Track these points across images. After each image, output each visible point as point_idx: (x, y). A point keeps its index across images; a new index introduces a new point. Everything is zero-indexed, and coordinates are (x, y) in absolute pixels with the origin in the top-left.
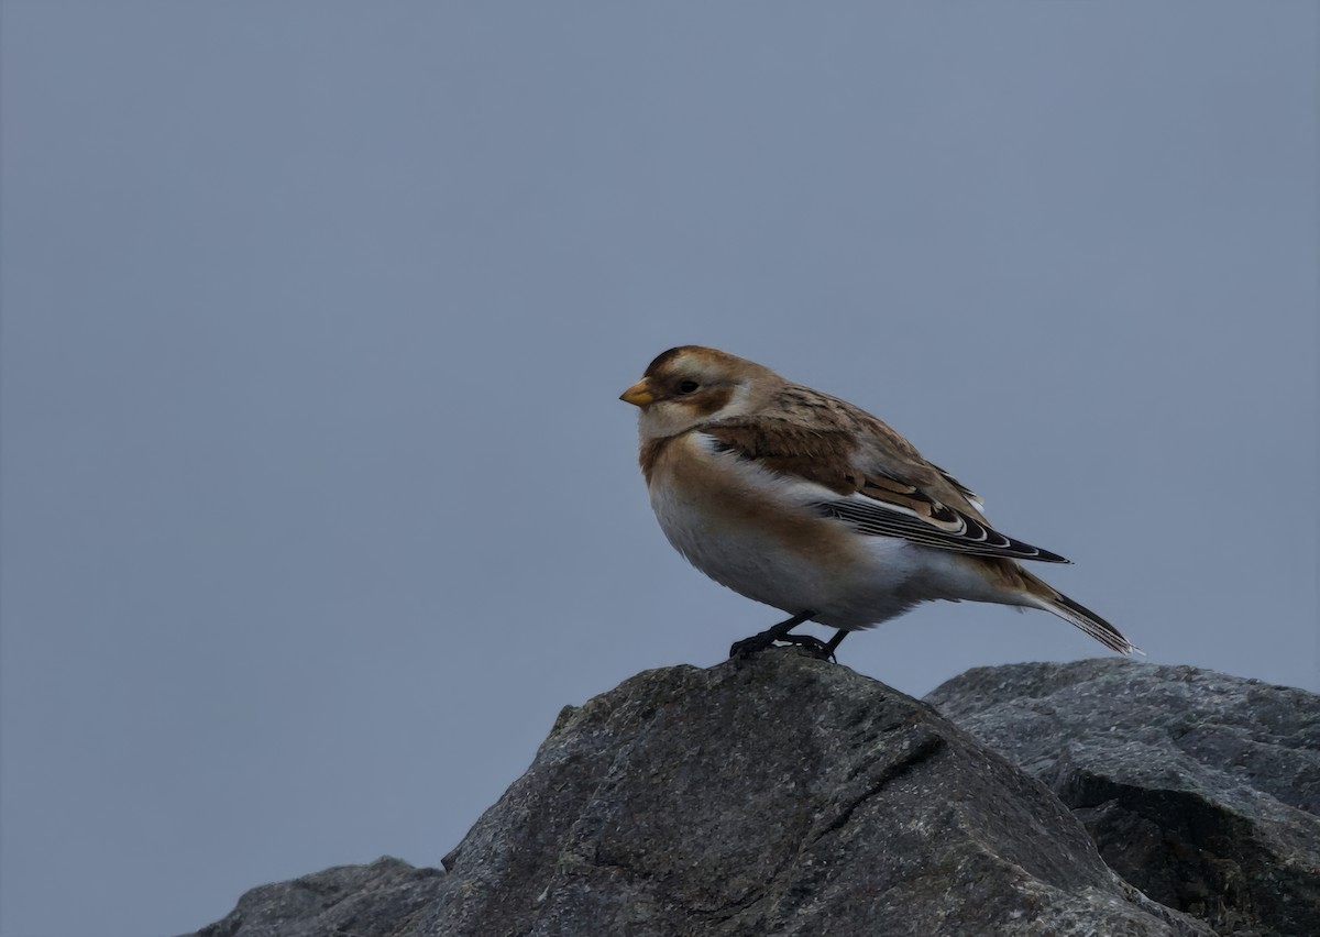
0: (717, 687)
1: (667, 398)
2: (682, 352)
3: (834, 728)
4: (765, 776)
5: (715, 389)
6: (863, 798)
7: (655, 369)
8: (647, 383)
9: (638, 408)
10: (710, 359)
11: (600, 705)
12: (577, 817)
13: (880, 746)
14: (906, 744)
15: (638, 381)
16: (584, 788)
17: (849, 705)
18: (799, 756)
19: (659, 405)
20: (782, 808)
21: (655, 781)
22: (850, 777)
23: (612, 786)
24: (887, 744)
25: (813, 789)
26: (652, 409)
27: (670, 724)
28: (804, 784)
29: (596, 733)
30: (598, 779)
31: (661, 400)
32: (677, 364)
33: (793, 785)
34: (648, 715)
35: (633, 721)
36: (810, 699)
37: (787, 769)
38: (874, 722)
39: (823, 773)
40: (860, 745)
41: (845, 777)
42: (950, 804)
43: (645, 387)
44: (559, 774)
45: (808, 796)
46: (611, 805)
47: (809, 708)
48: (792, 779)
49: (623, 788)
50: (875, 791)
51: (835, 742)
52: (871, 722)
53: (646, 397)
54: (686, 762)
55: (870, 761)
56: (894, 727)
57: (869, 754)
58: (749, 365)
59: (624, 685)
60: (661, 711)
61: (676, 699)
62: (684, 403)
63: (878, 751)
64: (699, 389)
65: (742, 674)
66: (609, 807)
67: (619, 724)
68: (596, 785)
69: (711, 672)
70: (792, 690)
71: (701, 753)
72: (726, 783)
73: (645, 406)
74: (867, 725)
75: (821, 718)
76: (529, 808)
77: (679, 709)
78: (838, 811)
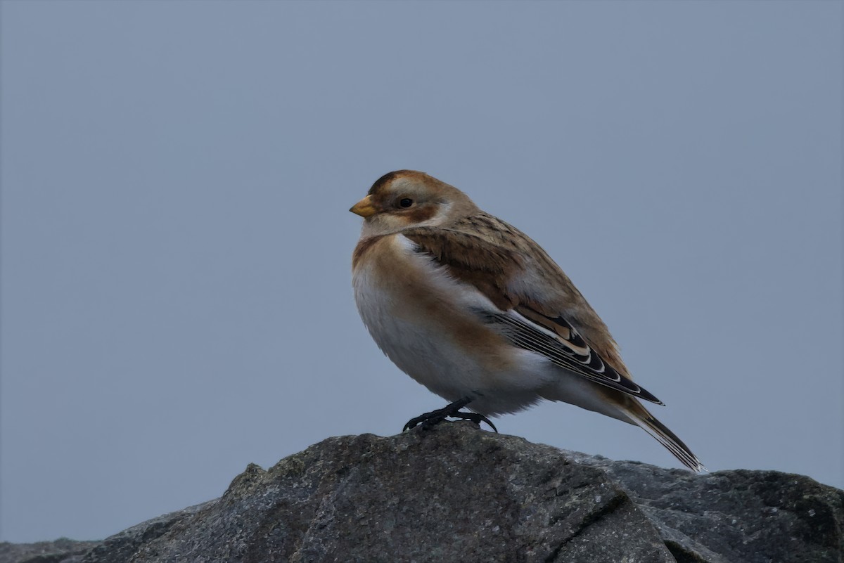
0: (403, 452)
1: (386, 211)
2: (398, 176)
3: (526, 485)
4: (466, 520)
5: (424, 205)
6: (569, 540)
7: (378, 189)
8: (371, 199)
9: (363, 218)
10: (420, 181)
11: (295, 464)
12: (294, 550)
13: (574, 499)
14: (598, 498)
15: (364, 197)
16: (296, 528)
17: (538, 467)
18: (497, 507)
19: (380, 217)
20: (492, 546)
21: (362, 523)
22: (551, 523)
23: (322, 527)
24: (581, 497)
25: (518, 532)
26: (374, 218)
27: (366, 479)
28: (509, 528)
29: (295, 485)
30: (308, 521)
31: (382, 212)
32: (396, 184)
33: (497, 528)
34: (342, 472)
35: (329, 477)
36: (499, 461)
37: (487, 516)
38: (564, 481)
39: (524, 520)
40: (553, 498)
41: (546, 523)
42: (654, 545)
43: (368, 202)
44: (269, 516)
45: (514, 538)
46: (325, 541)
47: (499, 469)
48: (495, 524)
49: (334, 529)
50: (577, 534)
51: (530, 496)
52: (560, 481)
53: (370, 209)
54: (388, 509)
55: (568, 511)
56: (583, 485)
57: (566, 505)
58: (450, 188)
59: (312, 448)
60: (355, 470)
61: (367, 460)
62: (400, 215)
63: (574, 504)
64: (414, 205)
65: (427, 441)
66: (322, 543)
67: (315, 479)
68: (307, 526)
69: (396, 439)
70: (478, 454)
71: (401, 502)
72: (431, 527)
73: (368, 217)
74: (557, 483)
75: (512, 477)
76: (245, 542)
77: (372, 468)
78: (549, 549)
